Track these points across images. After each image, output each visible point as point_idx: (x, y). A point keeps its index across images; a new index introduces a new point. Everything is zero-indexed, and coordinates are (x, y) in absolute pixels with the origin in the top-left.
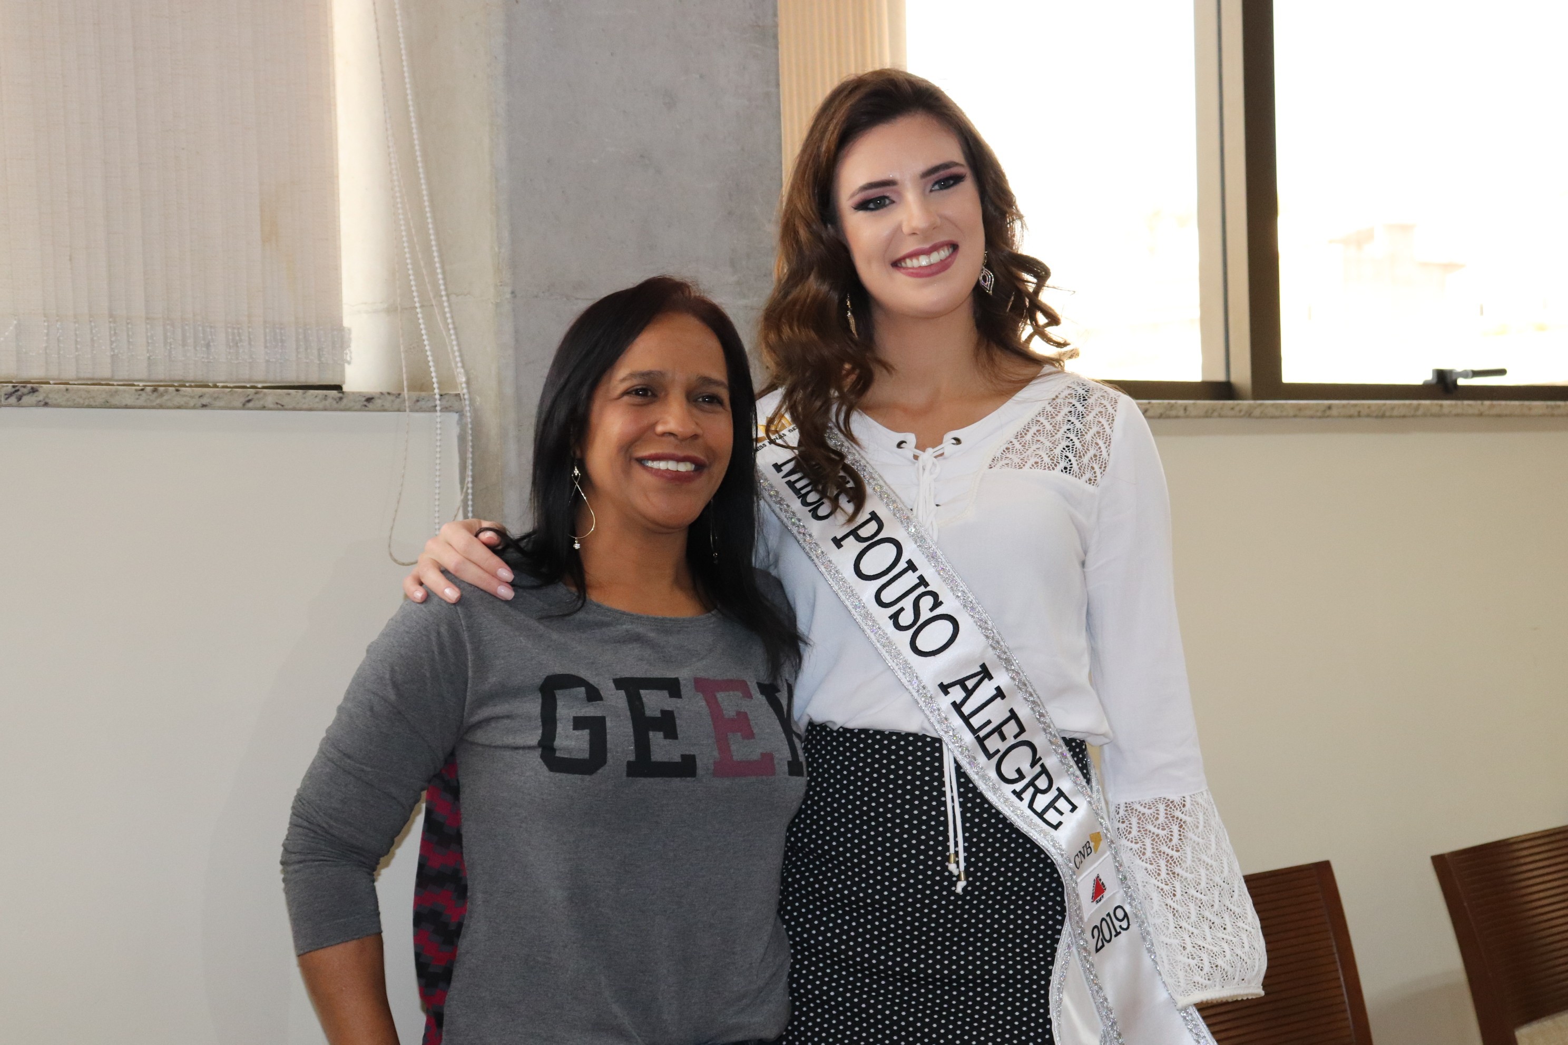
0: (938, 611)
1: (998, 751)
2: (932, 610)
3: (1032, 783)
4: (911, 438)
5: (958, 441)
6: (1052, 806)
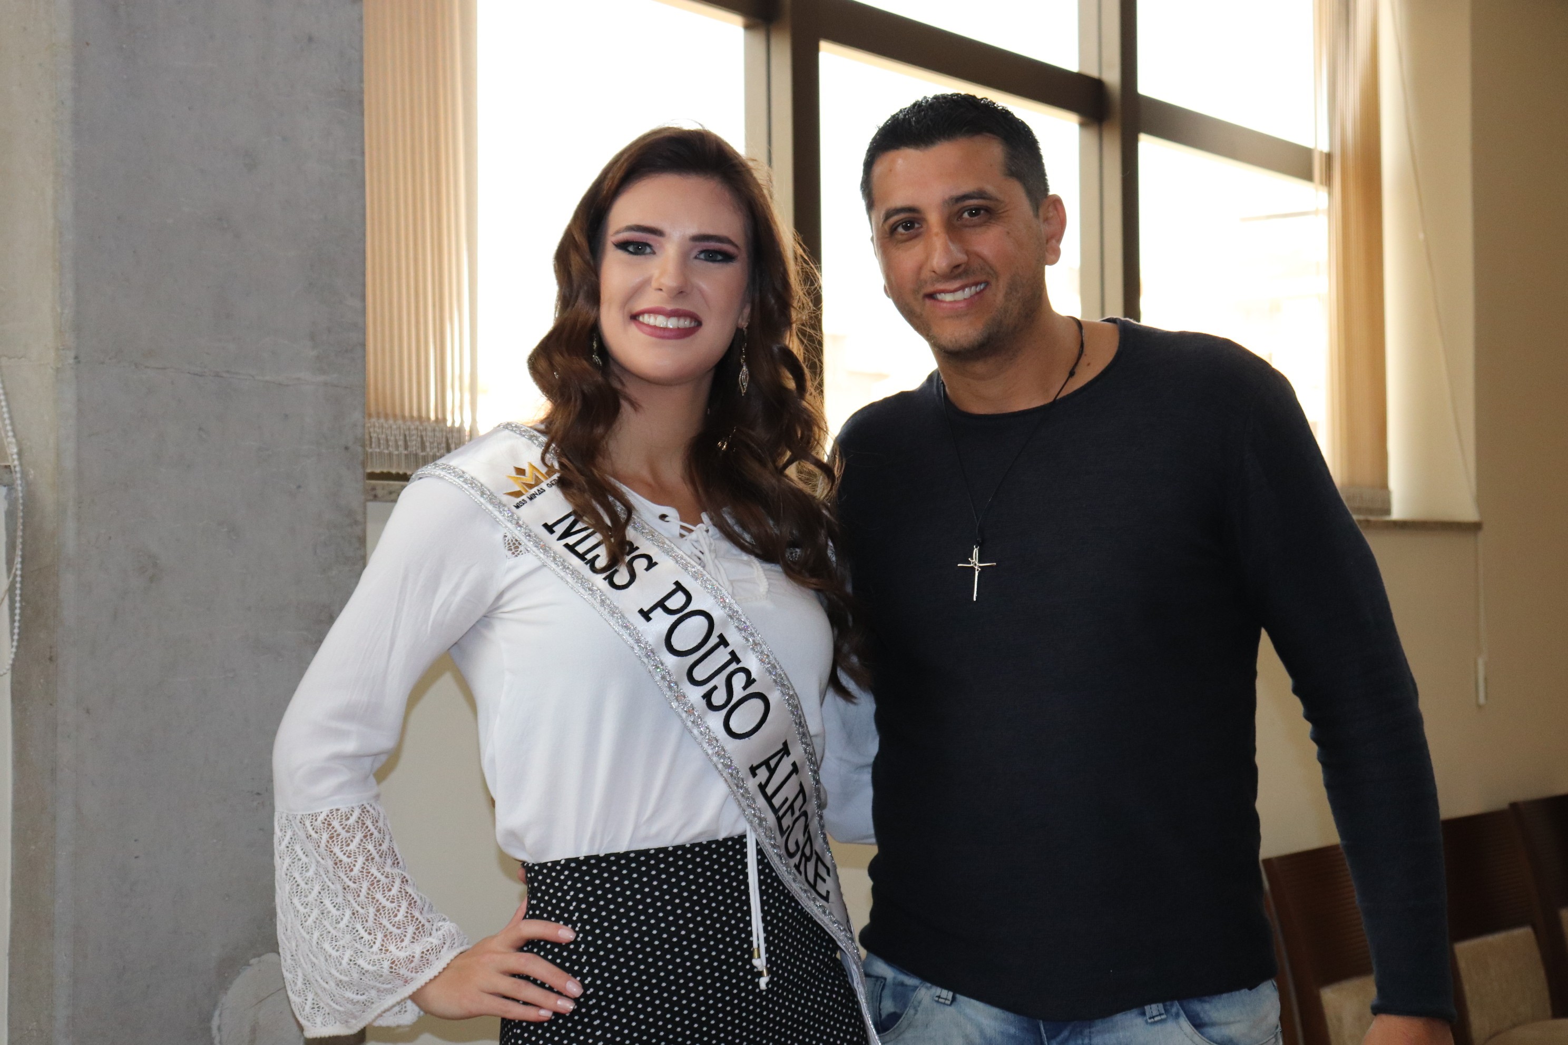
0: (751, 690)
3: (804, 852)
4: (671, 513)
6: (817, 873)
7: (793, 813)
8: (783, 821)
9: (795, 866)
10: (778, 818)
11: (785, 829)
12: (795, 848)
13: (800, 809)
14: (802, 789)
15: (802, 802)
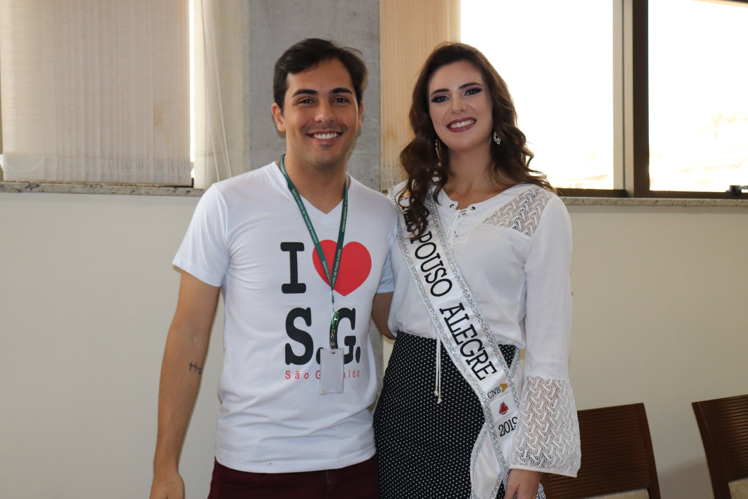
1: (462, 342)
2: (442, 276)
3: (477, 358)
4: (456, 204)
5: (474, 208)
6: (484, 369)
7: (466, 336)
8: (458, 338)
9: (467, 361)
10: (453, 335)
11: (459, 341)
12: (470, 354)
13: (472, 337)
14: (472, 327)
15: (473, 334)
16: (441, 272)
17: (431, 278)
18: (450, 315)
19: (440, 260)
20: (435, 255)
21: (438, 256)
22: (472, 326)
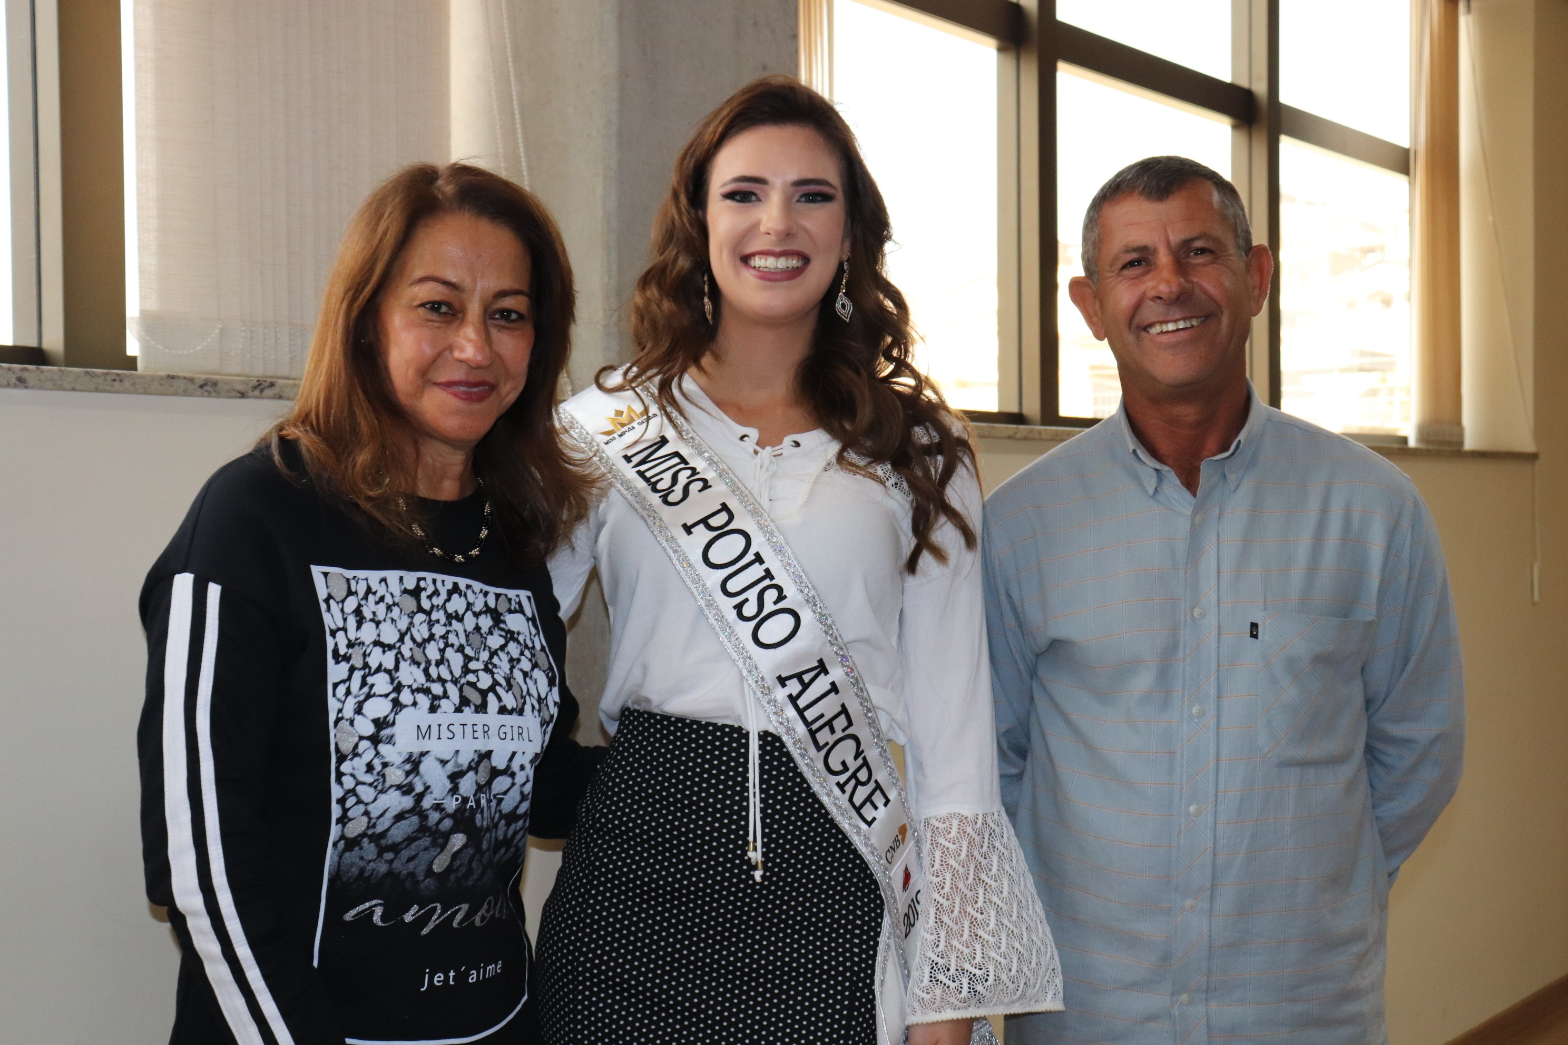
1: (827, 744)
2: (775, 603)
3: (854, 775)
4: (754, 433)
5: (797, 444)
6: (869, 799)
7: (833, 731)
8: (818, 736)
9: (838, 784)
10: (810, 731)
11: (821, 744)
12: (841, 768)
13: (844, 730)
14: (844, 710)
15: (845, 724)
16: (771, 595)
17: (750, 609)
18: (799, 688)
19: (764, 567)
20: (750, 557)
21: (759, 559)
22: (843, 706)
